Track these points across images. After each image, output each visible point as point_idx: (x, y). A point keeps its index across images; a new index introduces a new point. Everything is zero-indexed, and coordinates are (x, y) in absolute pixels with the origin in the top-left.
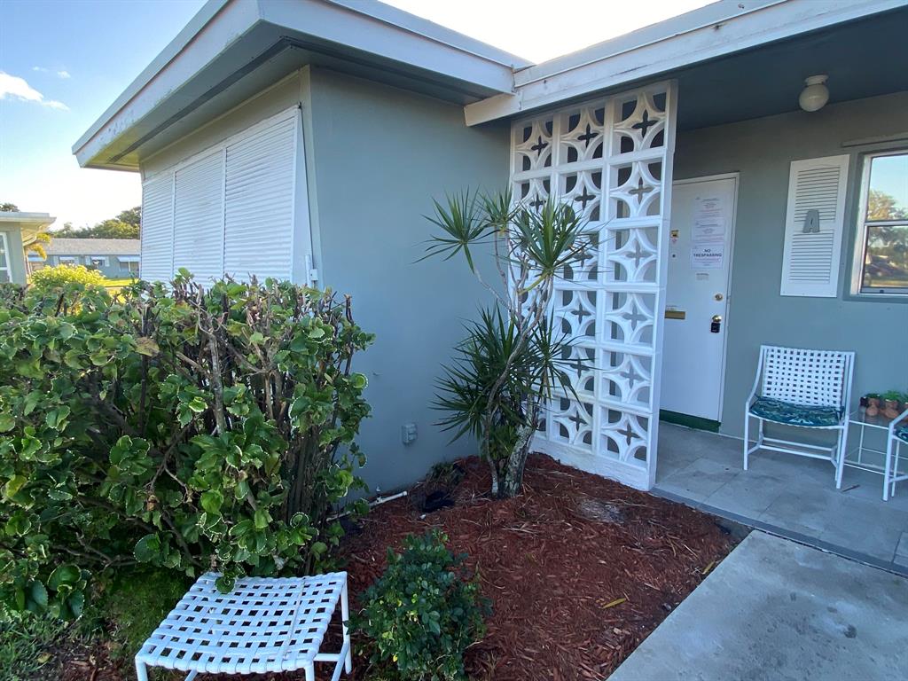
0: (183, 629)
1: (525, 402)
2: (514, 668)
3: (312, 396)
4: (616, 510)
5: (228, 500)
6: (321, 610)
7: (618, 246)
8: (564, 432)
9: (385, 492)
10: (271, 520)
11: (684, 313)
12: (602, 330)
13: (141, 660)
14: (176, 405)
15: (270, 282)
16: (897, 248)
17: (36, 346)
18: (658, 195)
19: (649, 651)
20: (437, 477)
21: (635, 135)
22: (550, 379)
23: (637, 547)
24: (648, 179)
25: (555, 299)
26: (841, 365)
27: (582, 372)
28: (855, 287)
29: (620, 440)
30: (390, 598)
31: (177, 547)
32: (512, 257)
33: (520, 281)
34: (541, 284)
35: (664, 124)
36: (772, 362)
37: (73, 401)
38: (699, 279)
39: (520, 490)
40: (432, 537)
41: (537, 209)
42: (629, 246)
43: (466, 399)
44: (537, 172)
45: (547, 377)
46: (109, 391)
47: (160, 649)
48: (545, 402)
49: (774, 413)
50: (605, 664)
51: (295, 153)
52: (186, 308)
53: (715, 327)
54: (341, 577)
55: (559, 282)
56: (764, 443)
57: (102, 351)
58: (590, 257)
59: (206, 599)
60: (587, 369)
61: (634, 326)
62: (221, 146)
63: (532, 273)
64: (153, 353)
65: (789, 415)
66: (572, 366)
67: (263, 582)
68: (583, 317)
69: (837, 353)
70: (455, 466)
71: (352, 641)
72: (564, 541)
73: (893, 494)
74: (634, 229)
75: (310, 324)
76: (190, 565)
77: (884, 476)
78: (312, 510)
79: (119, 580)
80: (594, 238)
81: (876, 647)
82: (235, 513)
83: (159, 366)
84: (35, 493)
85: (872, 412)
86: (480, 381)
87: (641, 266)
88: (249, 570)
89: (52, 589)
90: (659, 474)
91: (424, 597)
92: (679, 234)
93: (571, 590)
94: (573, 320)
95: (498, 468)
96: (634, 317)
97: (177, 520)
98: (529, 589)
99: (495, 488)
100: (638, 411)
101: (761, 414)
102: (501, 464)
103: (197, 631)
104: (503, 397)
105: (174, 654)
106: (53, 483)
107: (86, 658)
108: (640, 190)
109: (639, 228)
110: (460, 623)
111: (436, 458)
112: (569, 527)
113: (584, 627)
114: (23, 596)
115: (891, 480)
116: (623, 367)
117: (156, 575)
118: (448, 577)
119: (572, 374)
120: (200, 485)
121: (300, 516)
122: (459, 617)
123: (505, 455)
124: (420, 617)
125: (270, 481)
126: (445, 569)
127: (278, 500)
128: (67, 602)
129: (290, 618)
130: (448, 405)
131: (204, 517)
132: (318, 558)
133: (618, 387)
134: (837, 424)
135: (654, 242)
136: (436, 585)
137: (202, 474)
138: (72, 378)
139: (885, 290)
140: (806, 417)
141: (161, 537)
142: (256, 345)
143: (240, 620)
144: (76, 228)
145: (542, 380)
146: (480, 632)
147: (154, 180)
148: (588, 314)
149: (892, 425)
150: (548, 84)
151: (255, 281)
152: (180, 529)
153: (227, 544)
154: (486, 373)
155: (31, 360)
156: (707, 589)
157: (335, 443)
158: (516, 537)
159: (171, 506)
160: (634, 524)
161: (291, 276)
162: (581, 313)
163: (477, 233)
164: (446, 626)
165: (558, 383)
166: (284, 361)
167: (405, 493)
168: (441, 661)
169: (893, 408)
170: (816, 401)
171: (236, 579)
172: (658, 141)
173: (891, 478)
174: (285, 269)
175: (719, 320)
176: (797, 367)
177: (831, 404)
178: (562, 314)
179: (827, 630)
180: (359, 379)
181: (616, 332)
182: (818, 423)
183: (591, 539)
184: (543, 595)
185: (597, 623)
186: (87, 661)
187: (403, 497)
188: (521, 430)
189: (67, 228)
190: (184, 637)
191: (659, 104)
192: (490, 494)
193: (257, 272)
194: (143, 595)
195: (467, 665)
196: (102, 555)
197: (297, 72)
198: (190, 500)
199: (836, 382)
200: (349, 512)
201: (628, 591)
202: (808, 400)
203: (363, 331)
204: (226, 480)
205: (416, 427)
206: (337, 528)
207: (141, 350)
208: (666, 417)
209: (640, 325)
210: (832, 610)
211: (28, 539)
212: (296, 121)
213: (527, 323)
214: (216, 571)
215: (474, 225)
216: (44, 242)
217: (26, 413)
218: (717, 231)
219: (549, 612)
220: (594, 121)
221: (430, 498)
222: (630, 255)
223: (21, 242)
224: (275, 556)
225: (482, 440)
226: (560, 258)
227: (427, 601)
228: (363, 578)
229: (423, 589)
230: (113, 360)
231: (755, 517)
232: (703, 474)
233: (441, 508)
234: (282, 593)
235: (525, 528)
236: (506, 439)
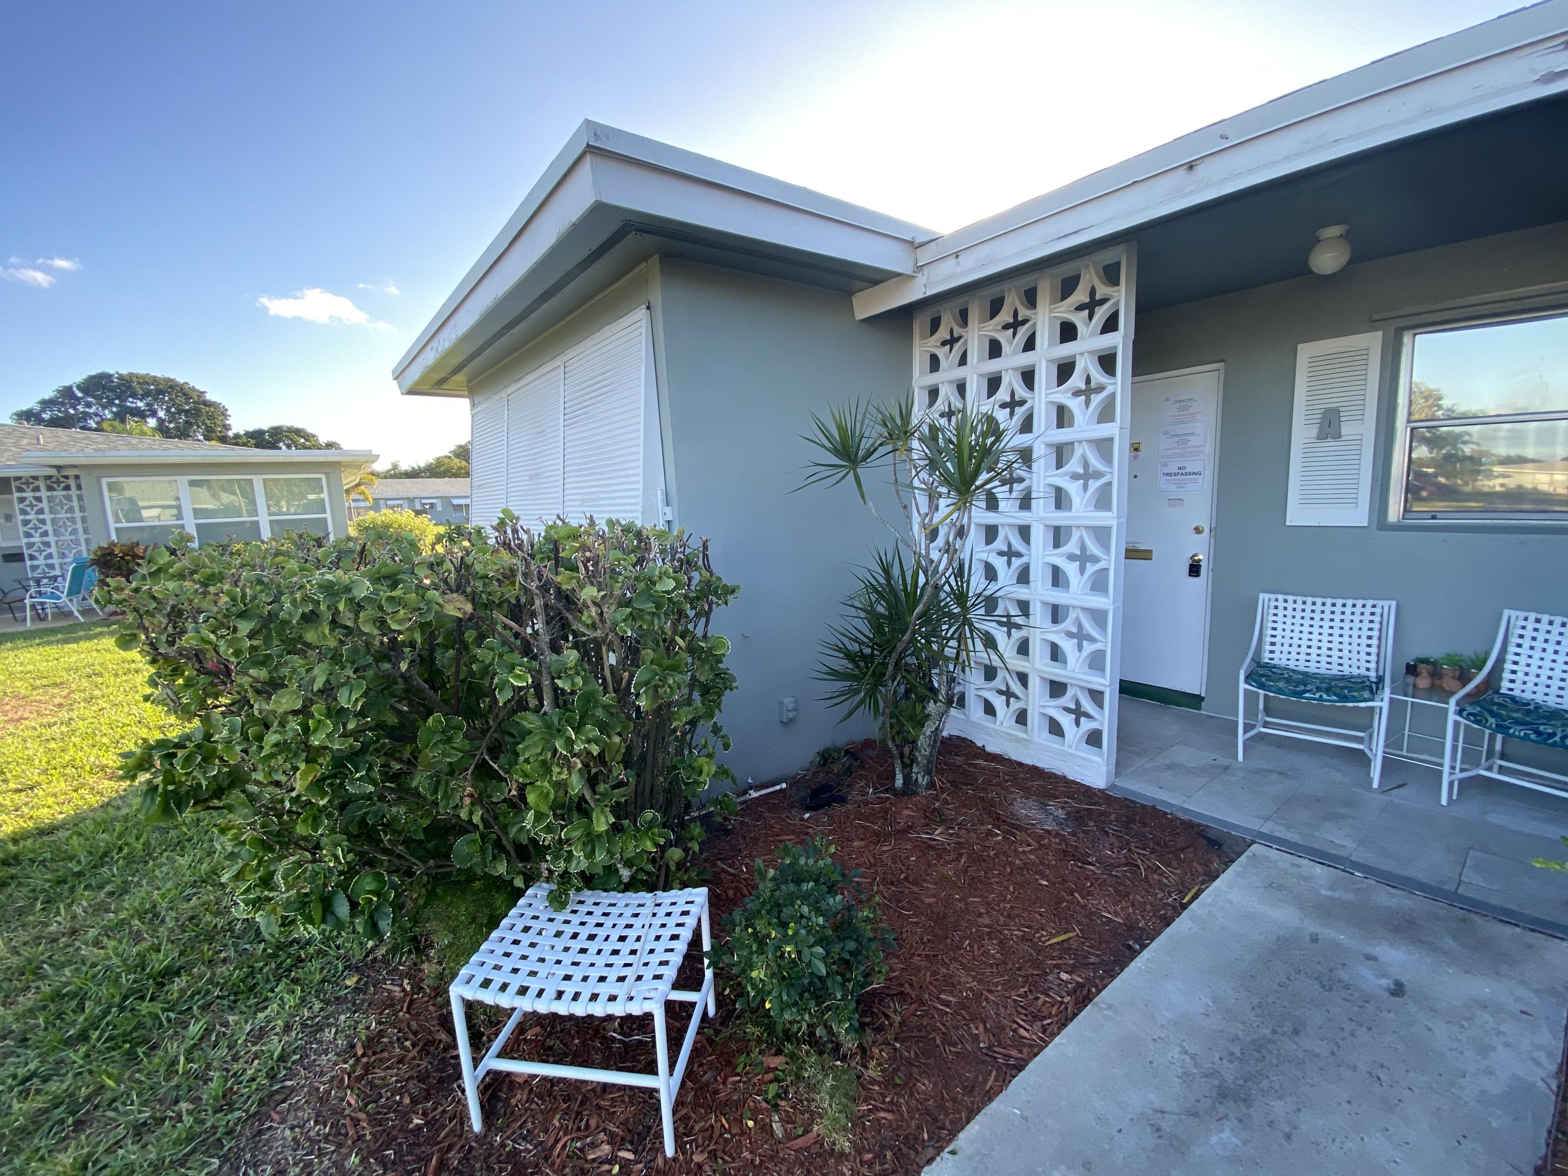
0: (507, 955)
1: (937, 671)
2: (925, 1021)
3: (660, 665)
4: (1061, 813)
5: (561, 793)
6: (675, 937)
7: (1059, 465)
8: (989, 709)
9: (758, 783)
10: (612, 820)
11: (1151, 551)
12: (1039, 575)
13: (458, 992)
14: (492, 679)
15: (611, 523)
16: (1449, 458)
17: (323, 607)
18: (1113, 396)
19: (1110, 1007)
20: (824, 765)
21: (1078, 319)
22: (969, 641)
23: (1090, 864)
24: (1098, 376)
25: (975, 536)
26: (1377, 619)
27: (1013, 631)
28: (1395, 512)
29: (1066, 721)
30: (760, 925)
31: (503, 849)
32: (916, 483)
33: (927, 515)
34: (955, 516)
35: (1118, 302)
36: (1275, 615)
37: (370, 673)
38: (1170, 506)
39: (931, 785)
40: (815, 846)
41: (949, 421)
42: (1074, 465)
43: (858, 666)
44: (949, 373)
45: (966, 638)
46: (412, 661)
47: (479, 980)
48: (963, 671)
49: (1281, 684)
50: (1049, 1021)
51: (643, 365)
52: (506, 558)
53: (1194, 570)
54: (700, 894)
55: (979, 515)
56: (1266, 725)
57: (402, 612)
58: (1021, 480)
59: (535, 918)
60: (1019, 627)
61: (1082, 570)
62: (558, 362)
63: (942, 502)
64: (465, 613)
65: (1302, 688)
66: (1000, 623)
67: (606, 898)
68: (1013, 559)
69: (1370, 603)
70: (847, 752)
71: (716, 975)
72: (992, 854)
73: (1454, 797)
74: (1080, 442)
75: (657, 573)
76: (518, 873)
77: (1441, 772)
78: (665, 809)
79: (434, 889)
80: (1026, 455)
81: (1434, 1011)
82: (570, 810)
83: (477, 627)
84: (331, 785)
85: (1423, 682)
86: (876, 644)
87: (1091, 490)
88: (589, 881)
89: (354, 899)
90: (1120, 766)
91: (805, 928)
92: (1142, 447)
93: (1002, 919)
94: (999, 563)
95: (902, 756)
96: (1083, 558)
97: (501, 818)
98: (945, 917)
99: (899, 782)
100: (1089, 682)
101: (1261, 686)
102: (906, 750)
103: (524, 957)
104: (906, 664)
105: (495, 986)
106: (351, 773)
107: (399, 982)
108: (1088, 390)
109: (1088, 441)
110: (852, 959)
111: (824, 740)
112: (997, 835)
113: (1020, 969)
114: (320, 910)
115: (1453, 777)
116: (1068, 624)
117: (477, 884)
118: (835, 901)
119: (999, 634)
120: (526, 775)
121: (649, 814)
122: (851, 953)
123: (911, 739)
124: (799, 953)
125: (610, 771)
126: (832, 889)
127: (620, 795)
128: (371, 916)
129: (637, 946)
130: (835, 674)
131: (531, 815)
132: (673, 868)
133: (1063, 652)
134: (1373, 700)
135: (1108, 459)
136: (819, 911)
137: (527, 761)
138: (368, 644)
139: (1439, 515)
140: (1328, 691)
141: (483, 837)
142: (589, 603)
143: (576, 945)
144: (405, 466)
145: (959, 642)
146: (880, 972)
147: (484, 406)
148: (1019, 555)
149: (1453, 701)
150: (960, 258)
151: (592, 523)
152: (505, 828)
153: (560, 847)
154: (884, 634)
155: (320, 624)
156: (1190, 924)
157: (693, 723)
158: (927, 846)
159: (494, 800)
160: (1087, 832)
161: (639, 515)
162: (1010, 554)
163: (869, 454)
164: (834, 963)
165: (979, 646)
166: (625, 620)
167: (784, 785)
168: (829, 1008)
169: (1453, 678)
170: (1341, 668)
171: (572, 893)
172: (1110, 325)
173: (1451, 774)
174: (633, 508)
175: (1200, 560)
176: (1312, 622)
177: (1363, 671)
178: (984, 556)
179: (1363, 986)
180: (720, 643)
181: (1057, 577)
182: (1344, 699)
183: (1027, 851)
184: (964, 924)
185: (1037, 964)
186: (401, 985)
187: (781, 790)
188: (931, 707)
189: (395, 467)
190: (508, 964)
191: (1111, 275)
192: (891, 789)
193: (597, 512)
194: (462, 910)
195: (863, 1015)
196: (413, 860)
197: (644, 265)
198: (514, 793)
199: (1369, 642)
200: (712, 809)
201: (1079, 923)
202: (1329, 666)
203: (724, 582)
204: (556, 769)
205: (796, 702)
206: (697, 830)
207: (452, 610)
208: (1128, 689)
209: (1091, 569)
210: (1369, 957)
211: (324, 840)
212: (644, 325)
213: (937, 567)
214: (548, 882)
215: (865, 444)
216: (369, 484)
217: (315, 689)
218: (1194, 441)
219: (972, 947)
220: (1022, 304)
221: (815, 793)
222: (1075, 477)
223: (342, 485)
224: (619, 866)
225: (882, 718)
226: (978, 483)
227: (809, 932)
228: (731, 893)
229: (802, 916)
230: (416, 621)
231: (1254, 824)
232: (1181, 766)
233: (829, 805)
234: (628, 912)
235: (938, 835)
236: (911, 718)
